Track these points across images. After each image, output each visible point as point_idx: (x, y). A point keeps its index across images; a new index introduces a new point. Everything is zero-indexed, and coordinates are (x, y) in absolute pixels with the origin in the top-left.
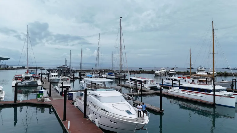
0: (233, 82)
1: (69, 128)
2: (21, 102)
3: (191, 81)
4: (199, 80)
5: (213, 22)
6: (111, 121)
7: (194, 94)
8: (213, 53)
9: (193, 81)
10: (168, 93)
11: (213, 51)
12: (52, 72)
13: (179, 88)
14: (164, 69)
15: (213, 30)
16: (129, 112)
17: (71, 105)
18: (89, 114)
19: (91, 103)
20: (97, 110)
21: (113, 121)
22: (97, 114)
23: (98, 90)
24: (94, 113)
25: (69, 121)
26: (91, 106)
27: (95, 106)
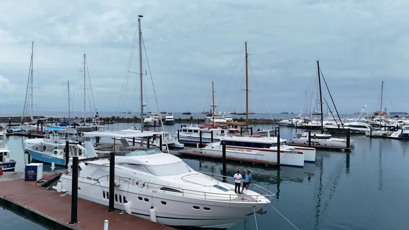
3: (220, 133)
4: (230, 131)
5: (246, 43)
6: (195, 207)
7: (245, 152)
8: (247, 90)
9: (223, 132)
10: (201, 152)
13: (220, 142)
14: (156, 115)
16: (221, 188)
17: (45, 190)
18: (125, 201)
19: (128, 180)
20: (153, 191)
21: (201, 207)
22: (154, 199)
23: (133, 153)
24: (140, 198)
25: (106, 221)
26: (131, 186)
27: (144, 185)
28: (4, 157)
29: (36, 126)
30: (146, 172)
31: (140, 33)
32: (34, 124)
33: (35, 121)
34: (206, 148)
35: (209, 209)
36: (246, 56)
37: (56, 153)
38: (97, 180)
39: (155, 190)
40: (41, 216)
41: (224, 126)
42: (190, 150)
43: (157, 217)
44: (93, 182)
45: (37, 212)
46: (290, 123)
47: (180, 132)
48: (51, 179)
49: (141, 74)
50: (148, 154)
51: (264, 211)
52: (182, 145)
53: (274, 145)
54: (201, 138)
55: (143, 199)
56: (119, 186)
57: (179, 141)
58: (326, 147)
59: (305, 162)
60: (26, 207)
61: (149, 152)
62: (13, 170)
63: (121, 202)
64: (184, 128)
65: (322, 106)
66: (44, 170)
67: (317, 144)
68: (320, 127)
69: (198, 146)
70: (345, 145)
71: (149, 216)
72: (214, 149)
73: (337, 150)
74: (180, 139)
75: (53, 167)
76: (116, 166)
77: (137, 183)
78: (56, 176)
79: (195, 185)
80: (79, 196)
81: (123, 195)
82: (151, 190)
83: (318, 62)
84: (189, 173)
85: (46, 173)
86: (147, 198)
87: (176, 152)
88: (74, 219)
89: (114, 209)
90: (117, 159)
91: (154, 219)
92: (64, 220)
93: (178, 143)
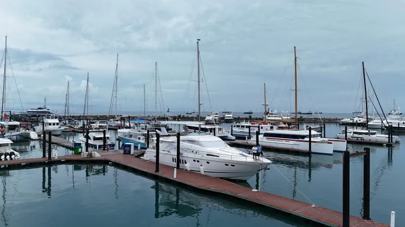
0: (321, 128)
1: (175, 177)
2: (56, 158)
3: (269, 128)
4: (279, 127)
5: (295, 47)
6: (226, 165)
7: (284, 142)
8: (296, 90)
9: (272, 127)
10: (247, 143)
11: (296, 88)
12: (48, 118)
13: (263, 135)
14: (217, 114)
15: (296, 58)
16: (243, 155)
17: (137, 159)
18: (186, 163)
19: (188, 150)
20: (202, 156)
21: (230, 165)
22: (202, 160)
23: (191, 134)
24: (194, 161)
25: (175, 169)
26: (189, 153)
27: (196, 152)
28: (107, 140)
29: (119, 122)
30: (197, 145)
31: (198, 52)
32: (118, 121)
33: (118, 118)
34: (252, 139)
35: (234, 166)
36: (295, 60)
37: (139, 138)
38: (169, 151)
41: (274, 123)
42: (240, 142)
43: (204, 172)
44: (166, 152)
45: (136, 167)
46: (351, 121)
47: (233, 128)
48: (139, 154)
49: (199, 82)
51: (268, 168)
52: (234, 138)
53: (306, 136)
54: (250, 132)
55: (196, 161)
56: (182, 154)
57: (232, 134)
58: (369, 141)
60: (129, 165)
61: (201, 134)
62: (113, 149)
63: (183, 164)
64: (238, 124)
65: (367, 104)
66: (134, 149)
67: (361, 140)
68: (365, 124)
69: (247, 139)
70: (387, 140)
71: (200, 171)
73: (380, 144)
74: (233, 133)
75: (139, 148)
76: (181, 142)
77: (193, 152)
78: (142, 153)
79: (227, 153)
81: (184, 159)
82: (200, 155)
83: (363, 63)
84: (225, 147)
85: (136, 151)
86: (198, 160)
87: (228, 142)
88: (157, 170)
89: (179, 169)
90: (182, 138)
91: (202, 173)
92: (152, 171)
93: (231, 136)
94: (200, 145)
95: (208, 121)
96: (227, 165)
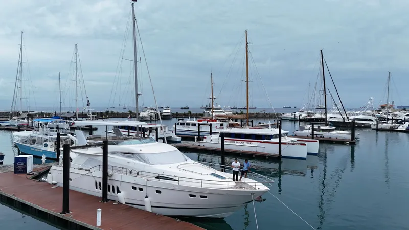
1: (99, 224)
3: (219, 126)
4: (229, 124)
5: (246, 31)
6: (191, 196)
7: (245, 144)
8: (247, 82)
9: (222, 125)
10: (199, 145)
11: (248, 79)
13: (219, 135)
14: (152, 109)
15: (247, 44)
16: (218, 176)
17: (35, 182)
18: (118, 191)
19: (122, 169)
20: (148, 180)
21: (198, 195)
22: (148, 187)
23: (126, 141)
24: (134, 188)
25: (99, 209)
26: (124, 175)
27: (138, 174)
29: (26, 120)
30: (139, 160)
31: (134, 18)
32: (24, 119)
33: (25, 115)
34: (205, 140)
35: (206, 197)
36: (247, 46)
37: (46, 145)
38: (89, 170)
39: (149, 179)
40: (31, 207)
41: (223, 119)
42: (188, 144)
43: (152, 206)
44: (84, 172)
45: (27, 203)
46: (293, 116)
47: (177, 126)
48: (42, 171)
49: (136, 62)
50: (143, 143)
52: (179, 139)
53: (275, 136)
54: (199, 131)
55: (137, 189)
56: (112, 175)
58: (330, 139)
59: (308, 154)
60: (15, 198)
61: (143, 141)
62: (1, 163)
63: (114, 192)
64: (181, 121)
65: (325, 96)
66: (34, 163)
67: (321, 137)
68: (323, 119)
69: (196, 140)
70: (350, 137)
71: (144, 206)
72: (213, 141)
73: (341, 142)
74: (177, 133)
75: (44, 160)
76: (109, 155)
77: (131, 172)
78: (47, 169)
79: (191, 173)
80: (70, 188)
81: (118, 184)
82: (145, 179)
83: (321, 50)
84: (185, 162)
85: (37, 166)
86: (141, 187)
88: (66, 209)
89: (108, 200)
90: (111, 148)
91: (149, 209)
92: (55, 210)
93: (175, 137)
94: (144, 161)
95: (142, 117)
96: (194, 196)
